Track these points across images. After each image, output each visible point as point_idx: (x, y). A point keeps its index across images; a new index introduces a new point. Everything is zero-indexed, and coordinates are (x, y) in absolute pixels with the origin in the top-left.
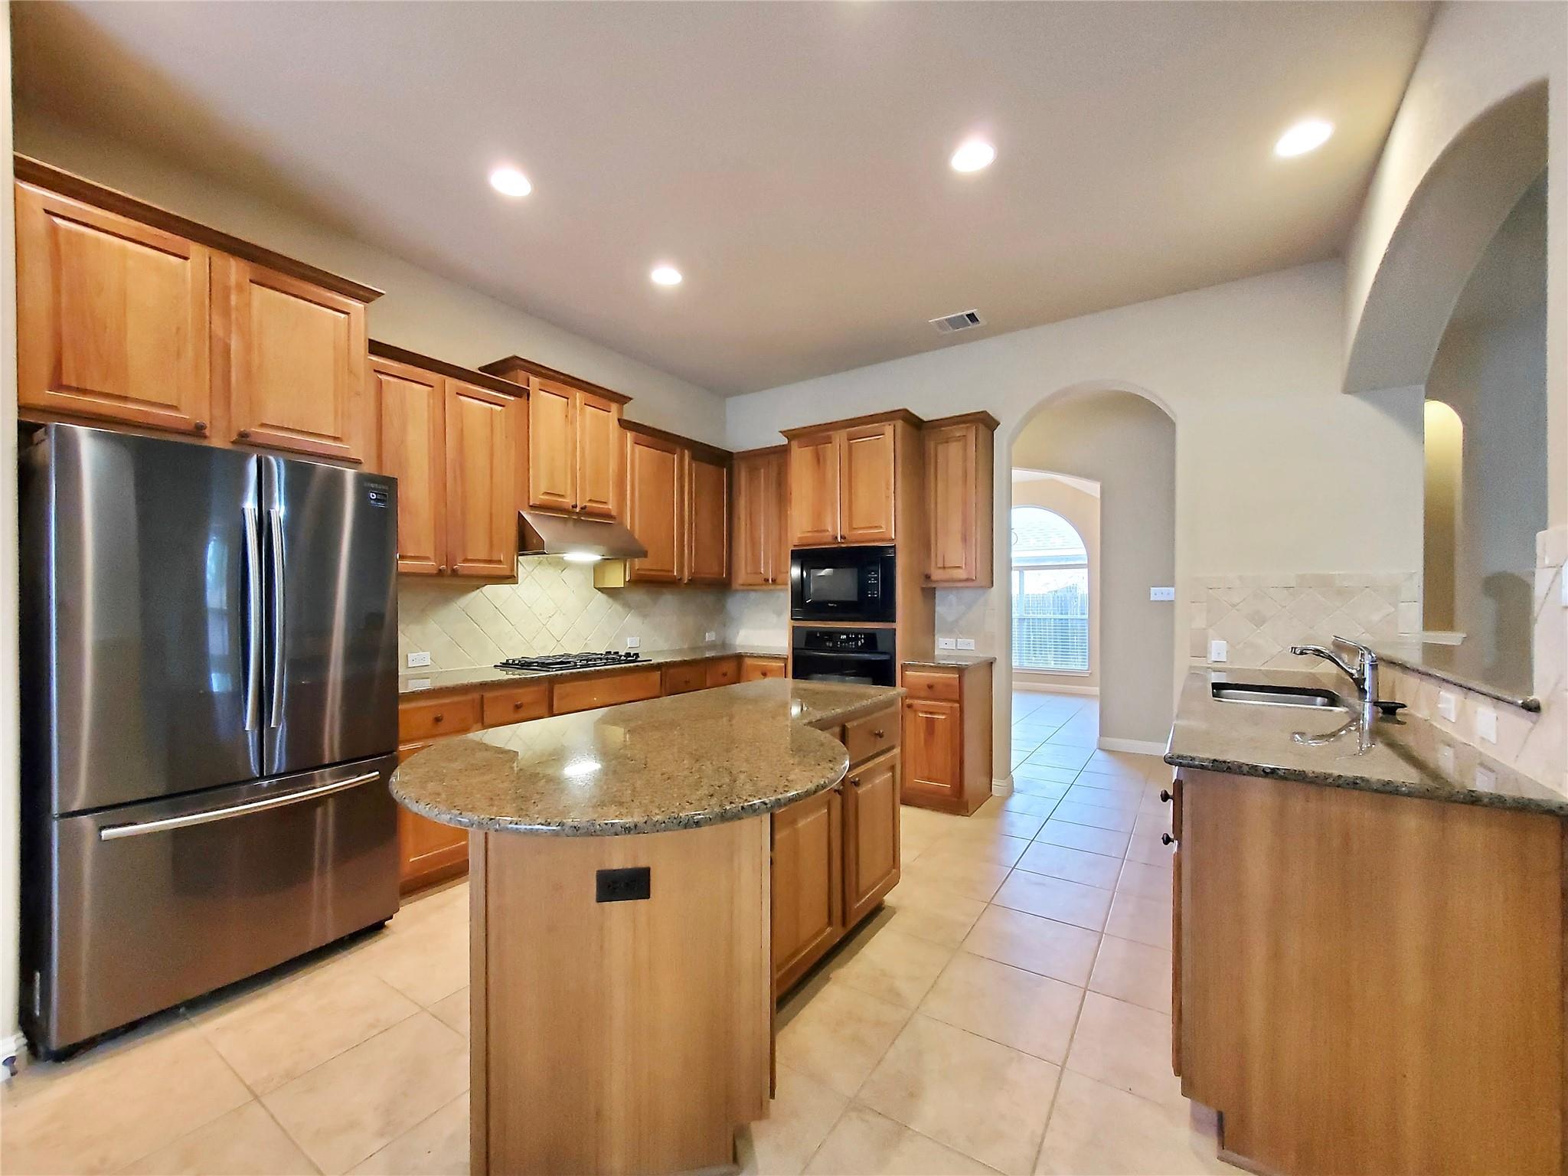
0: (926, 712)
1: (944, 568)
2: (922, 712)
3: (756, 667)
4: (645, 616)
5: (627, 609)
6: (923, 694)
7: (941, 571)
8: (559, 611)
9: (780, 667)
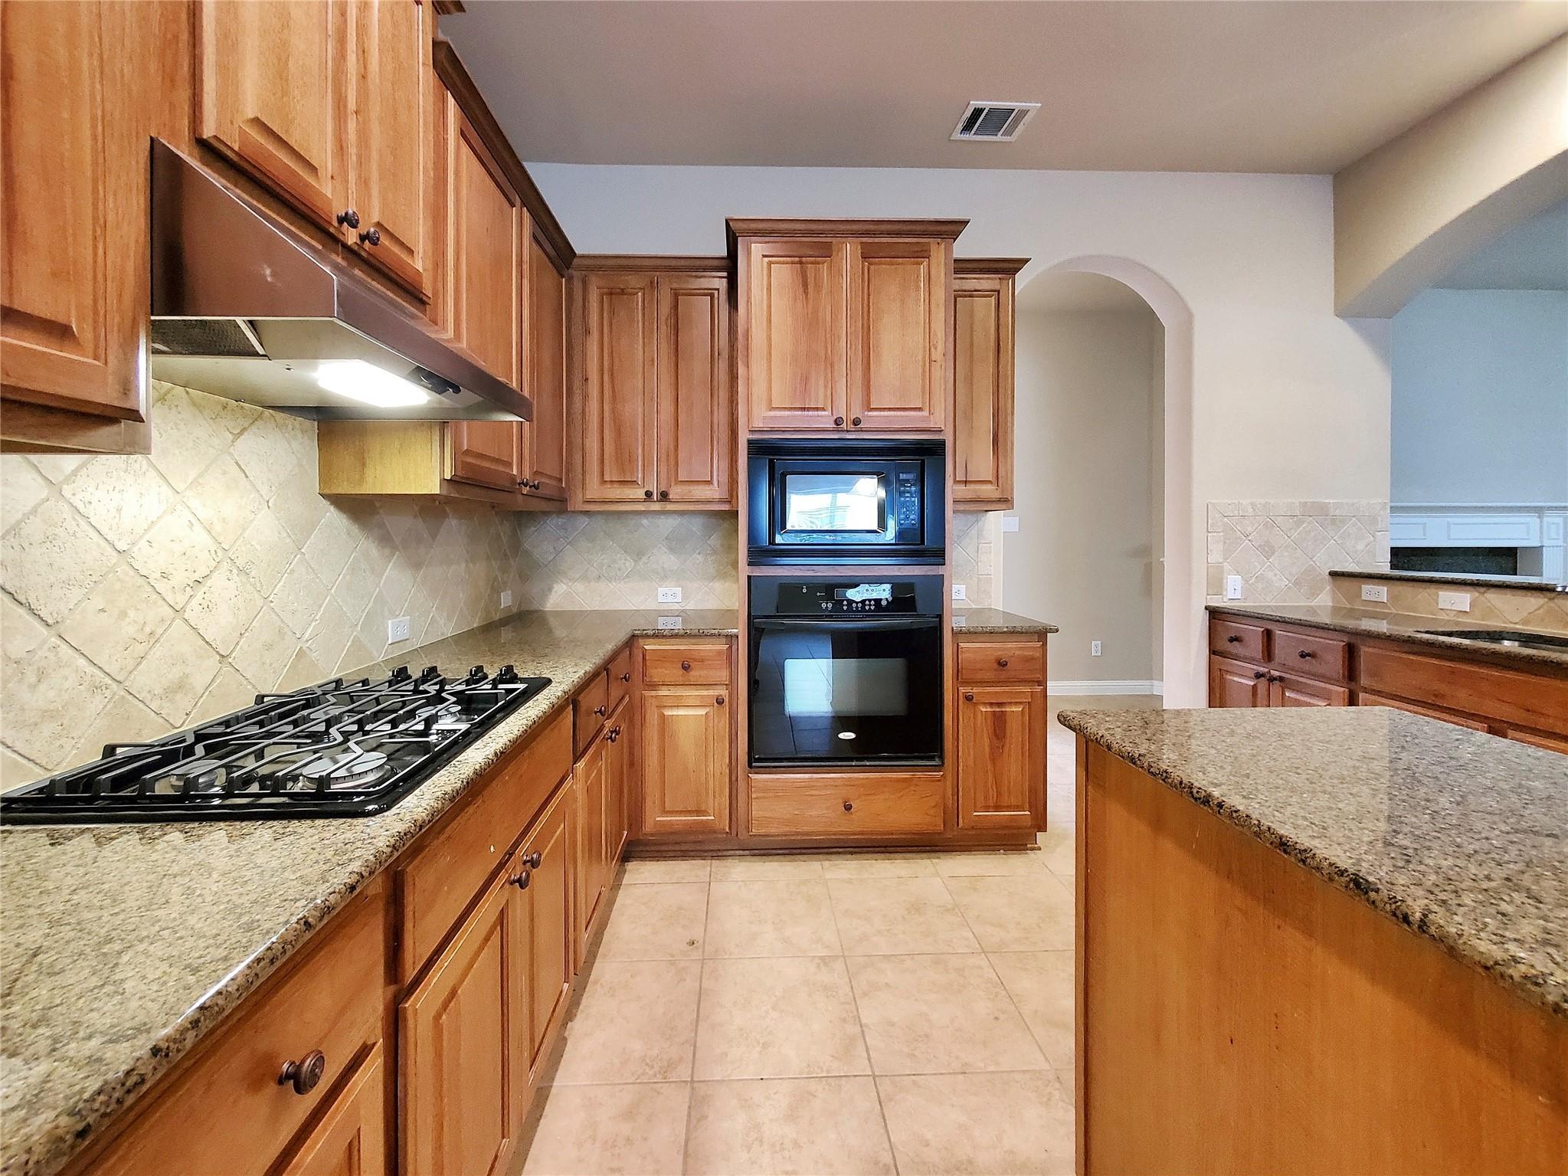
0: (991, 704)
1: (966, 482)
2: (985, 704)
3: (664, 657)
4: (417, 566)
5: (387, 551)
6: (989, 675)
7: (962, 487)
8: (225, 566)
9: (719, 653)
